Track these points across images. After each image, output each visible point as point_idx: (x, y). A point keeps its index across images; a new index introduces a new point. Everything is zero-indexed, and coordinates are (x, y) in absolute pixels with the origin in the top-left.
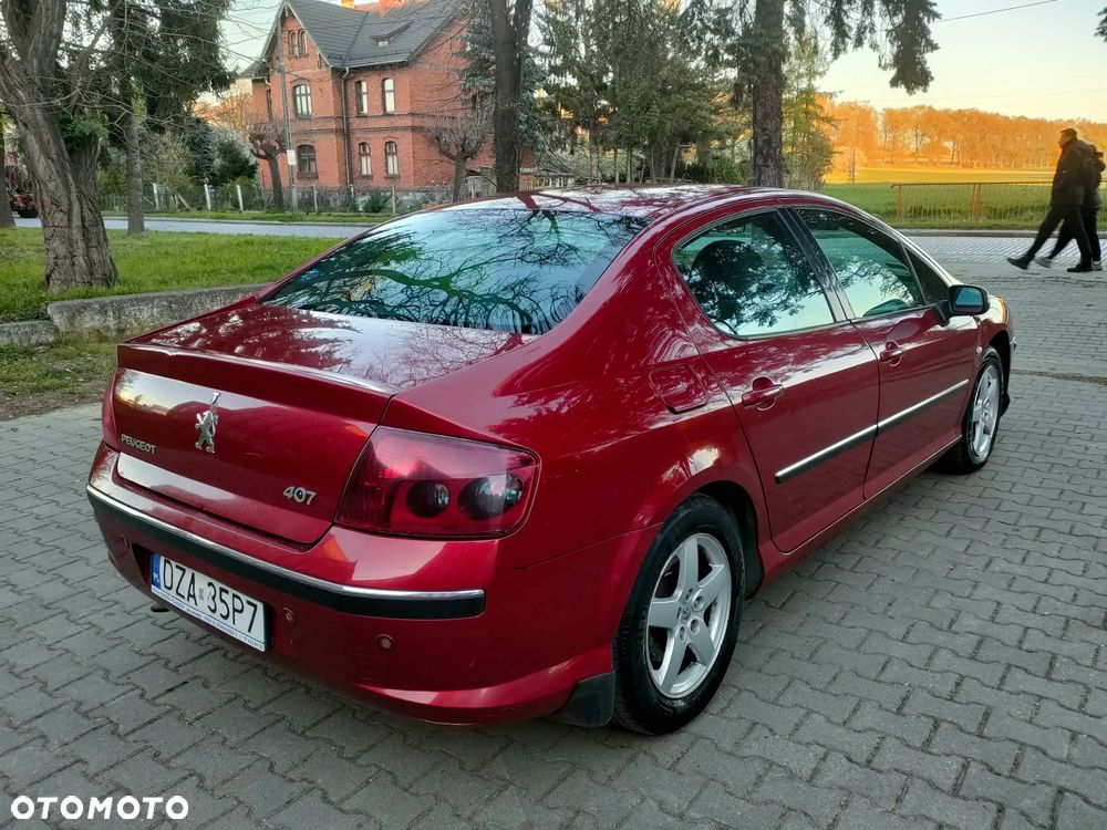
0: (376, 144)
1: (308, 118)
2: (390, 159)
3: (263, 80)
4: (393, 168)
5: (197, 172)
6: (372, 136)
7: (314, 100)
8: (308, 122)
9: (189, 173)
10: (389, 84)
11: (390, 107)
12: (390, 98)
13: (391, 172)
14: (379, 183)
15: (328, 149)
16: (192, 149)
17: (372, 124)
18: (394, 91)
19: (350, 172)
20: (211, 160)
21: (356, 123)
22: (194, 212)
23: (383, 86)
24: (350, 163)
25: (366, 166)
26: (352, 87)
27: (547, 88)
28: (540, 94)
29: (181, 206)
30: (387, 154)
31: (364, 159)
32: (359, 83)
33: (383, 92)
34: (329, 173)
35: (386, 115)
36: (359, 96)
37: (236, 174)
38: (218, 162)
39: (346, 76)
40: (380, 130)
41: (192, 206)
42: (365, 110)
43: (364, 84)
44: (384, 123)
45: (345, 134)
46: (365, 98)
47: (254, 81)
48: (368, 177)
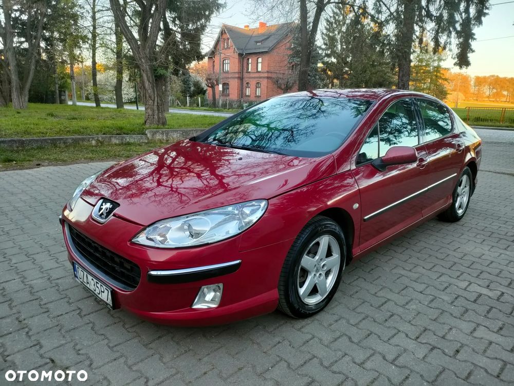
0: (253, 83)
1: (227, 72)
2: (258, 89)
3: (212, 57)
4: (258, 93)
5: (184, 92)
6: (251, 80)
7: (230, 65)
8: (227, 74)
9: (182, 92)
10: (260, 60)
11: (260, 69)
12: (260, 65)
13: (257, 94)
14: (252, 98)
15: (234, 84)
16: (184, 84)
17: (252, 75)
18: (262, 63)
19: (242, 93)
20: (190, 88)
21: (246, 75)
22: (182, 107)
23: (257, 61)
24: (242, 91)
25: (248, 92)
26: (245, 61)
27: (323, 63)
28: (320, 65)
29: (178, 105)
30: (256, 87)
31: (247, 89)
32: (248, 59)
33: (257, 63)
34: (234, 94)
35: (258, 72)
36: (248, 64)
37: (199, 93)
38: (192, 88)
39: (243, 57)
40: (254, 78)
41: (182, 105)
42: (250, 70)
43: (250, 60)
44: (257, 75)
45: (241, 79)
46: (250, 65)
47: (209, 58)
48: (248, 96)
